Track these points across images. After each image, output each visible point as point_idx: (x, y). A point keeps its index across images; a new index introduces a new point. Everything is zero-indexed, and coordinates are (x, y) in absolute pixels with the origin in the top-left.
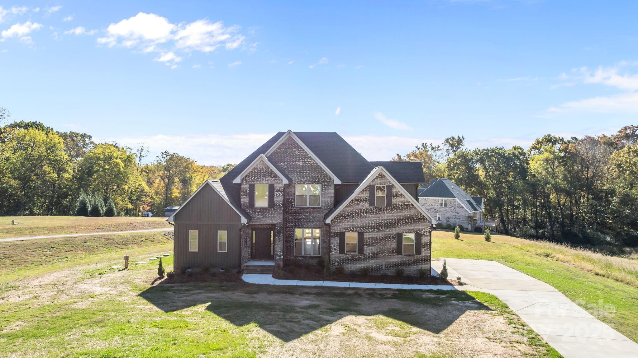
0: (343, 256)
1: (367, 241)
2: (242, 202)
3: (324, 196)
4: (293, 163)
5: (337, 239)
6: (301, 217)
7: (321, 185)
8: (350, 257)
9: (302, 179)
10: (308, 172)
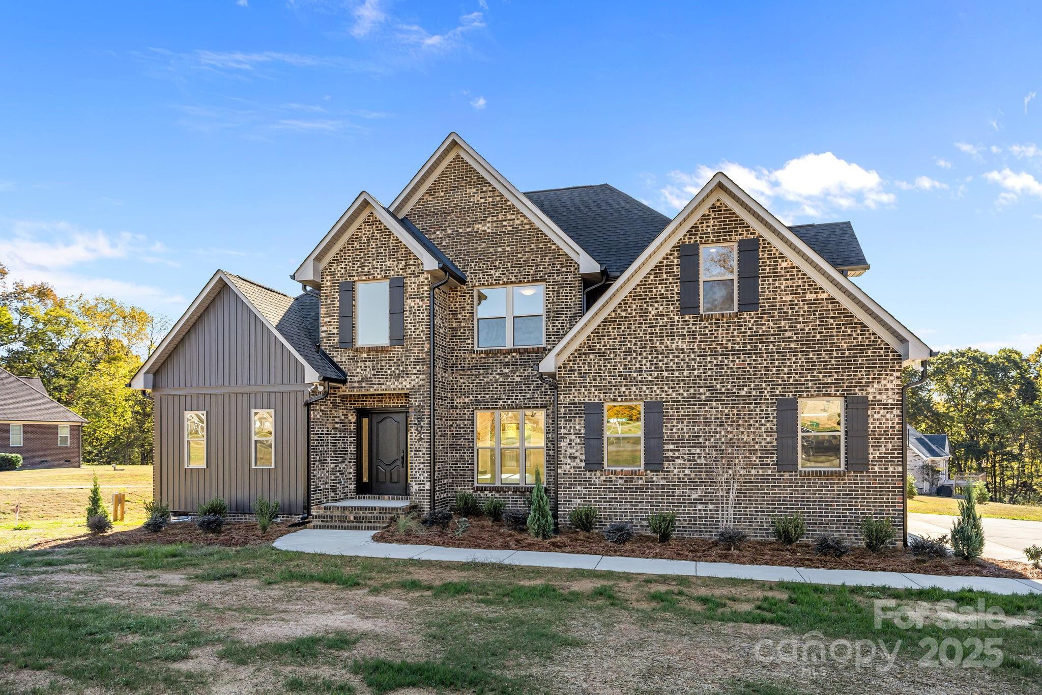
0: (598, 478)
1: (674, 428)
2: (323, 335)
3: (552, 315)
4: (468, 230)
5: (578, 425)
6: (491, 377)
7: (544, 283)
8: (621, 482)
9: (493, 272)
10: (508, 249)
